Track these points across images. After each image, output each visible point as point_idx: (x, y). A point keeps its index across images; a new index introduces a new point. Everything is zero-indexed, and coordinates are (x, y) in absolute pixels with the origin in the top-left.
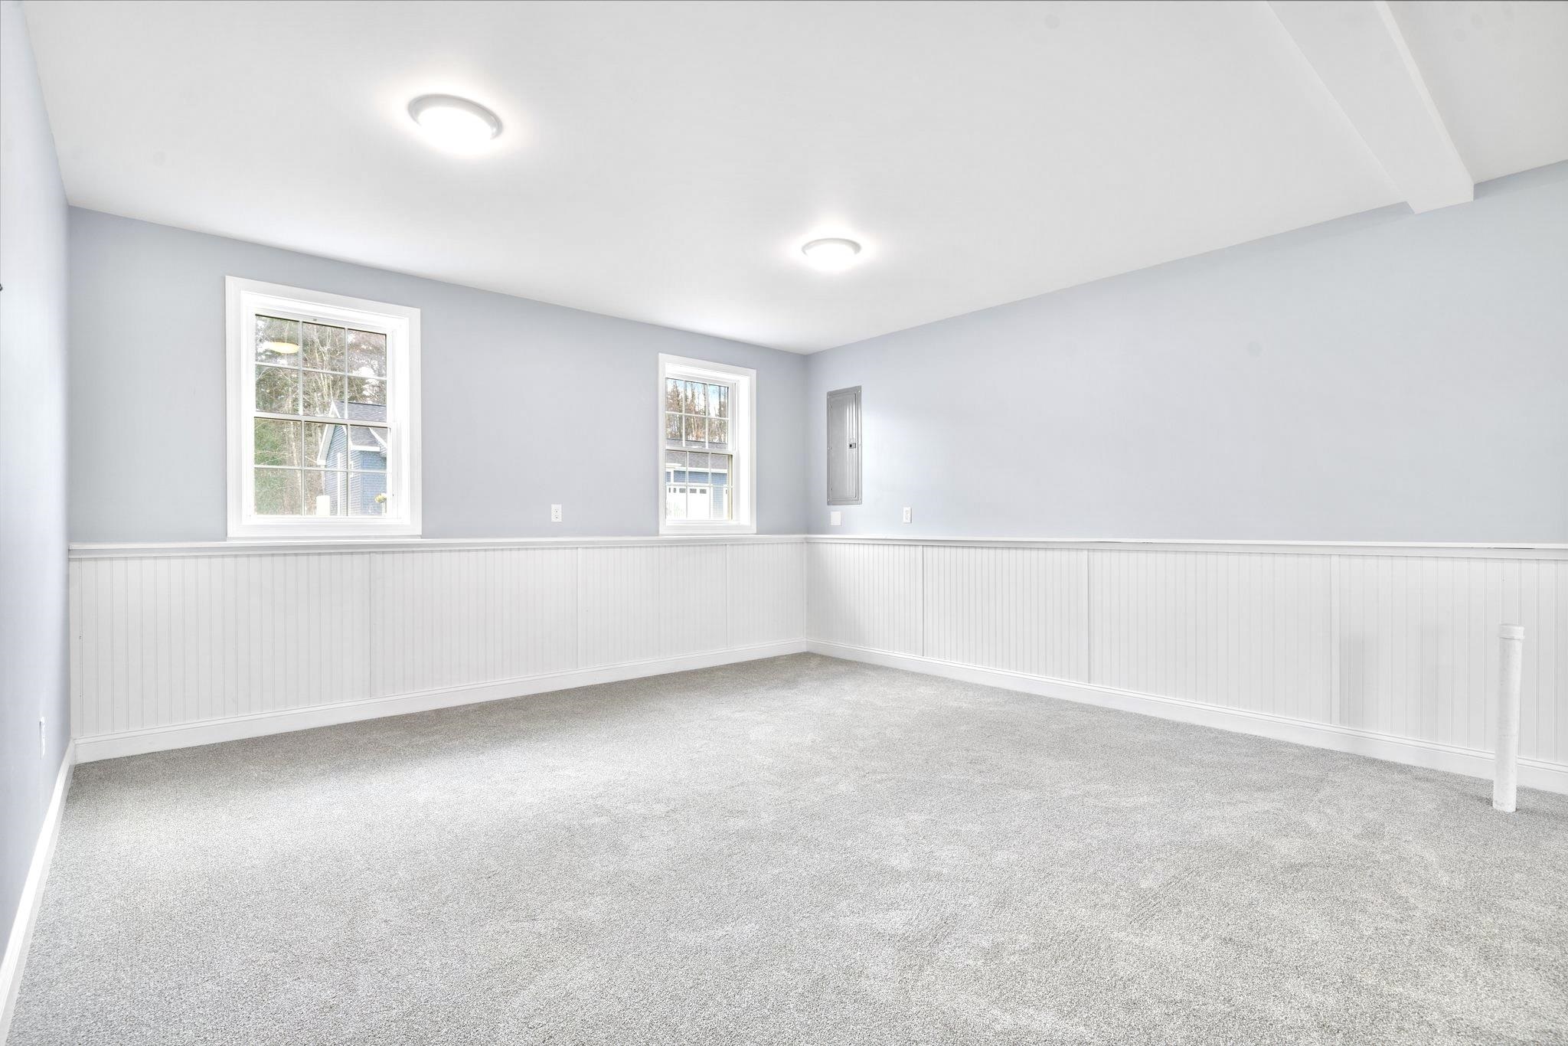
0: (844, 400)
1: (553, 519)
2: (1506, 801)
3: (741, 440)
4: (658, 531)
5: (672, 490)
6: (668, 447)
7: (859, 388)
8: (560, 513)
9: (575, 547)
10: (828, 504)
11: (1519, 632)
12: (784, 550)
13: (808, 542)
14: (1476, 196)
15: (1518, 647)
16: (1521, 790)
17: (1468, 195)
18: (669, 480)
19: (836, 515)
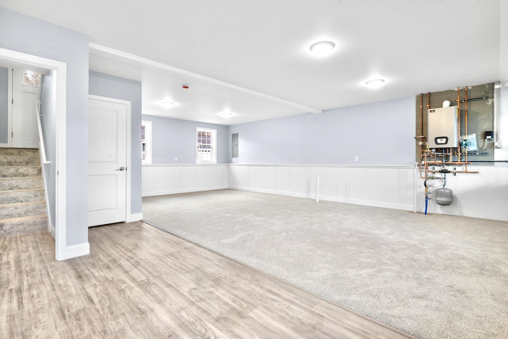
0: (235, 136)
1: (176, 160)
2: (318, 201)
3: (214, 143)
4: (196, 163)
5: (199, 151)
6: (198, 139)
7: (238, 134)
8: (177, 159)
9: (180, 166)
10: (232, 157)
11: (318, 177)
12: (223, 167)
13: (228, 165)
14: (322, 112)
15: (318, 179)
16: (319, 200)
17: (321, 112)
18: (198, 148)
19: (234, 160)
